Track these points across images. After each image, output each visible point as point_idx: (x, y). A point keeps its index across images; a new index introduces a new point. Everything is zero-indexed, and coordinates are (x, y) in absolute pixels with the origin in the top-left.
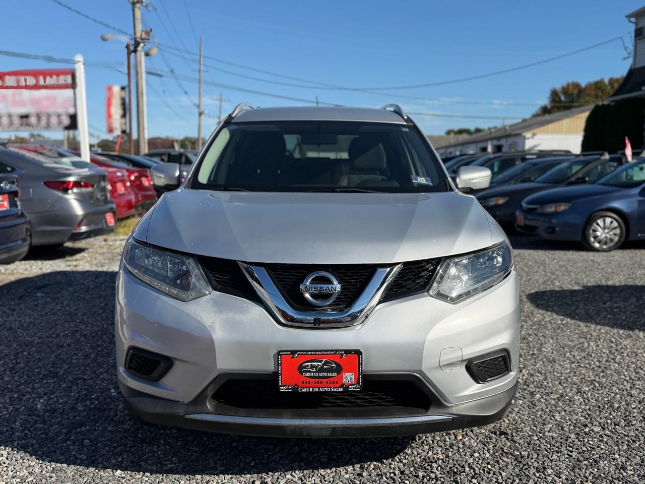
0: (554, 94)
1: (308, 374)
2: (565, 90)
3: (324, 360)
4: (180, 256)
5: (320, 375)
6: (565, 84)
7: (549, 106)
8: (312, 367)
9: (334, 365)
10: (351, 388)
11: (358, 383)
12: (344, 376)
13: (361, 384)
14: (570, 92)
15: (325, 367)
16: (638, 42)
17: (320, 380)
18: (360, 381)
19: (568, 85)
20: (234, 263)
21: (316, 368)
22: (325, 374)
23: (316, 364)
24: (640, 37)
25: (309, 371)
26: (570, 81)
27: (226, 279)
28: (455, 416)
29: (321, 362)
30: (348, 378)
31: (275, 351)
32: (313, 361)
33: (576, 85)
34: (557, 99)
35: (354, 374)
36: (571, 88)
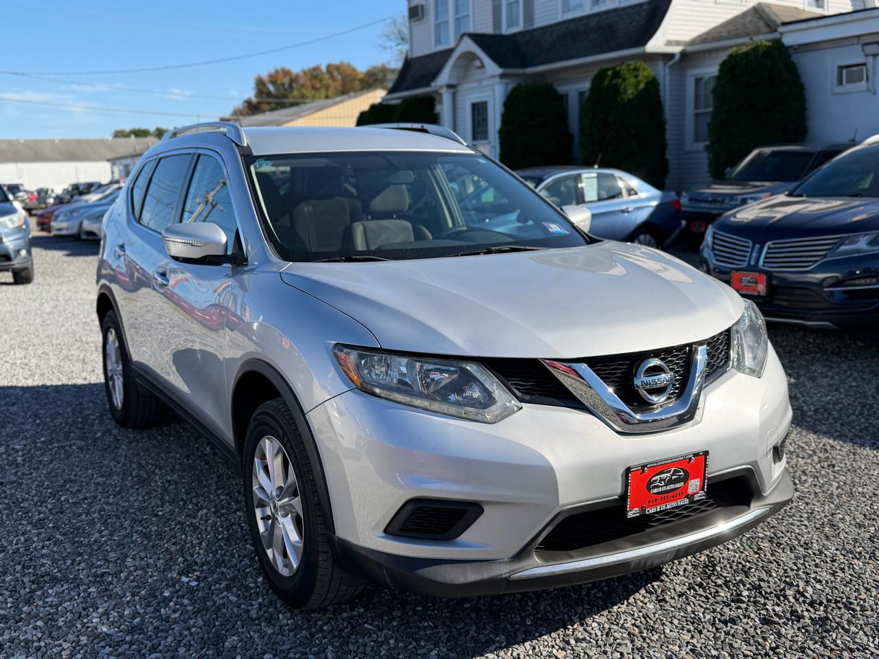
0: (260, 83)
1: (655, 491)
2: (273, 79)
3: (673, 469)
4: (455, 362)
5: (668, 488)
6: (272, 71)
7: (254, 100)
8: (661, 480)
9: (682, 473)
10: (696, 498)
11: (703, 489)
12: (690, 484)
13: (705, 490)
14: (279, 81)
15: (673, 477)
16: (413, 24)
17: (666, 495)
18: (706, 487)
19: (277, 72)
20: (535, 362)
21: (664, 480)
22: (672, 486)
23: (664, 476)
24: (416, 19)
25: (658, 486)
26: (279, 67)
27: (530, 385)
28: (771, 506)
29: (669, 472)
30: (694, 485)
31: (622, 469)
32: (662, 473)
33: (286, 73)
34: (265, 90)
35: (699, 479)
36: (281, 76)
